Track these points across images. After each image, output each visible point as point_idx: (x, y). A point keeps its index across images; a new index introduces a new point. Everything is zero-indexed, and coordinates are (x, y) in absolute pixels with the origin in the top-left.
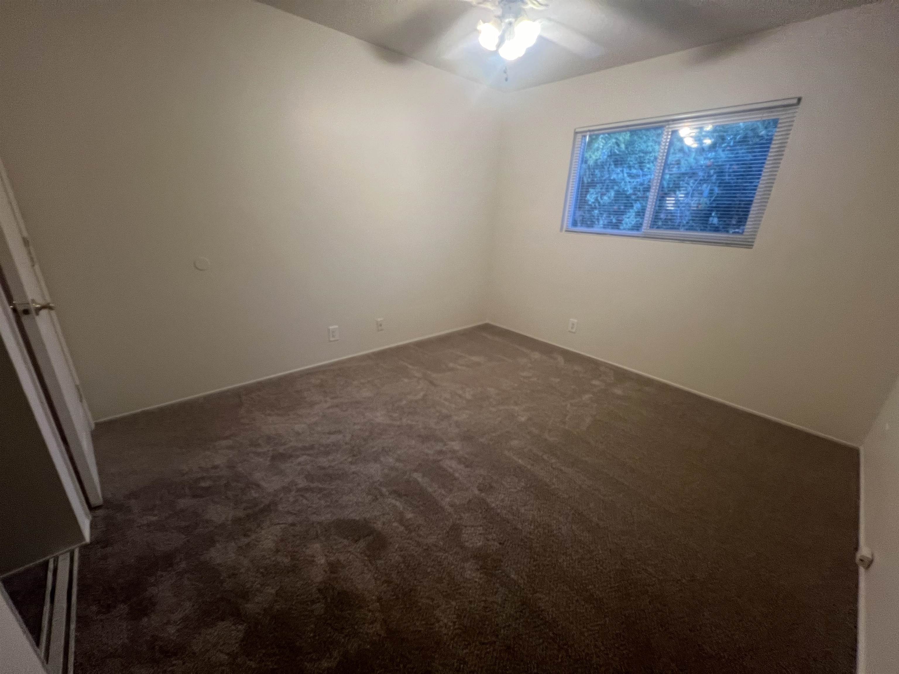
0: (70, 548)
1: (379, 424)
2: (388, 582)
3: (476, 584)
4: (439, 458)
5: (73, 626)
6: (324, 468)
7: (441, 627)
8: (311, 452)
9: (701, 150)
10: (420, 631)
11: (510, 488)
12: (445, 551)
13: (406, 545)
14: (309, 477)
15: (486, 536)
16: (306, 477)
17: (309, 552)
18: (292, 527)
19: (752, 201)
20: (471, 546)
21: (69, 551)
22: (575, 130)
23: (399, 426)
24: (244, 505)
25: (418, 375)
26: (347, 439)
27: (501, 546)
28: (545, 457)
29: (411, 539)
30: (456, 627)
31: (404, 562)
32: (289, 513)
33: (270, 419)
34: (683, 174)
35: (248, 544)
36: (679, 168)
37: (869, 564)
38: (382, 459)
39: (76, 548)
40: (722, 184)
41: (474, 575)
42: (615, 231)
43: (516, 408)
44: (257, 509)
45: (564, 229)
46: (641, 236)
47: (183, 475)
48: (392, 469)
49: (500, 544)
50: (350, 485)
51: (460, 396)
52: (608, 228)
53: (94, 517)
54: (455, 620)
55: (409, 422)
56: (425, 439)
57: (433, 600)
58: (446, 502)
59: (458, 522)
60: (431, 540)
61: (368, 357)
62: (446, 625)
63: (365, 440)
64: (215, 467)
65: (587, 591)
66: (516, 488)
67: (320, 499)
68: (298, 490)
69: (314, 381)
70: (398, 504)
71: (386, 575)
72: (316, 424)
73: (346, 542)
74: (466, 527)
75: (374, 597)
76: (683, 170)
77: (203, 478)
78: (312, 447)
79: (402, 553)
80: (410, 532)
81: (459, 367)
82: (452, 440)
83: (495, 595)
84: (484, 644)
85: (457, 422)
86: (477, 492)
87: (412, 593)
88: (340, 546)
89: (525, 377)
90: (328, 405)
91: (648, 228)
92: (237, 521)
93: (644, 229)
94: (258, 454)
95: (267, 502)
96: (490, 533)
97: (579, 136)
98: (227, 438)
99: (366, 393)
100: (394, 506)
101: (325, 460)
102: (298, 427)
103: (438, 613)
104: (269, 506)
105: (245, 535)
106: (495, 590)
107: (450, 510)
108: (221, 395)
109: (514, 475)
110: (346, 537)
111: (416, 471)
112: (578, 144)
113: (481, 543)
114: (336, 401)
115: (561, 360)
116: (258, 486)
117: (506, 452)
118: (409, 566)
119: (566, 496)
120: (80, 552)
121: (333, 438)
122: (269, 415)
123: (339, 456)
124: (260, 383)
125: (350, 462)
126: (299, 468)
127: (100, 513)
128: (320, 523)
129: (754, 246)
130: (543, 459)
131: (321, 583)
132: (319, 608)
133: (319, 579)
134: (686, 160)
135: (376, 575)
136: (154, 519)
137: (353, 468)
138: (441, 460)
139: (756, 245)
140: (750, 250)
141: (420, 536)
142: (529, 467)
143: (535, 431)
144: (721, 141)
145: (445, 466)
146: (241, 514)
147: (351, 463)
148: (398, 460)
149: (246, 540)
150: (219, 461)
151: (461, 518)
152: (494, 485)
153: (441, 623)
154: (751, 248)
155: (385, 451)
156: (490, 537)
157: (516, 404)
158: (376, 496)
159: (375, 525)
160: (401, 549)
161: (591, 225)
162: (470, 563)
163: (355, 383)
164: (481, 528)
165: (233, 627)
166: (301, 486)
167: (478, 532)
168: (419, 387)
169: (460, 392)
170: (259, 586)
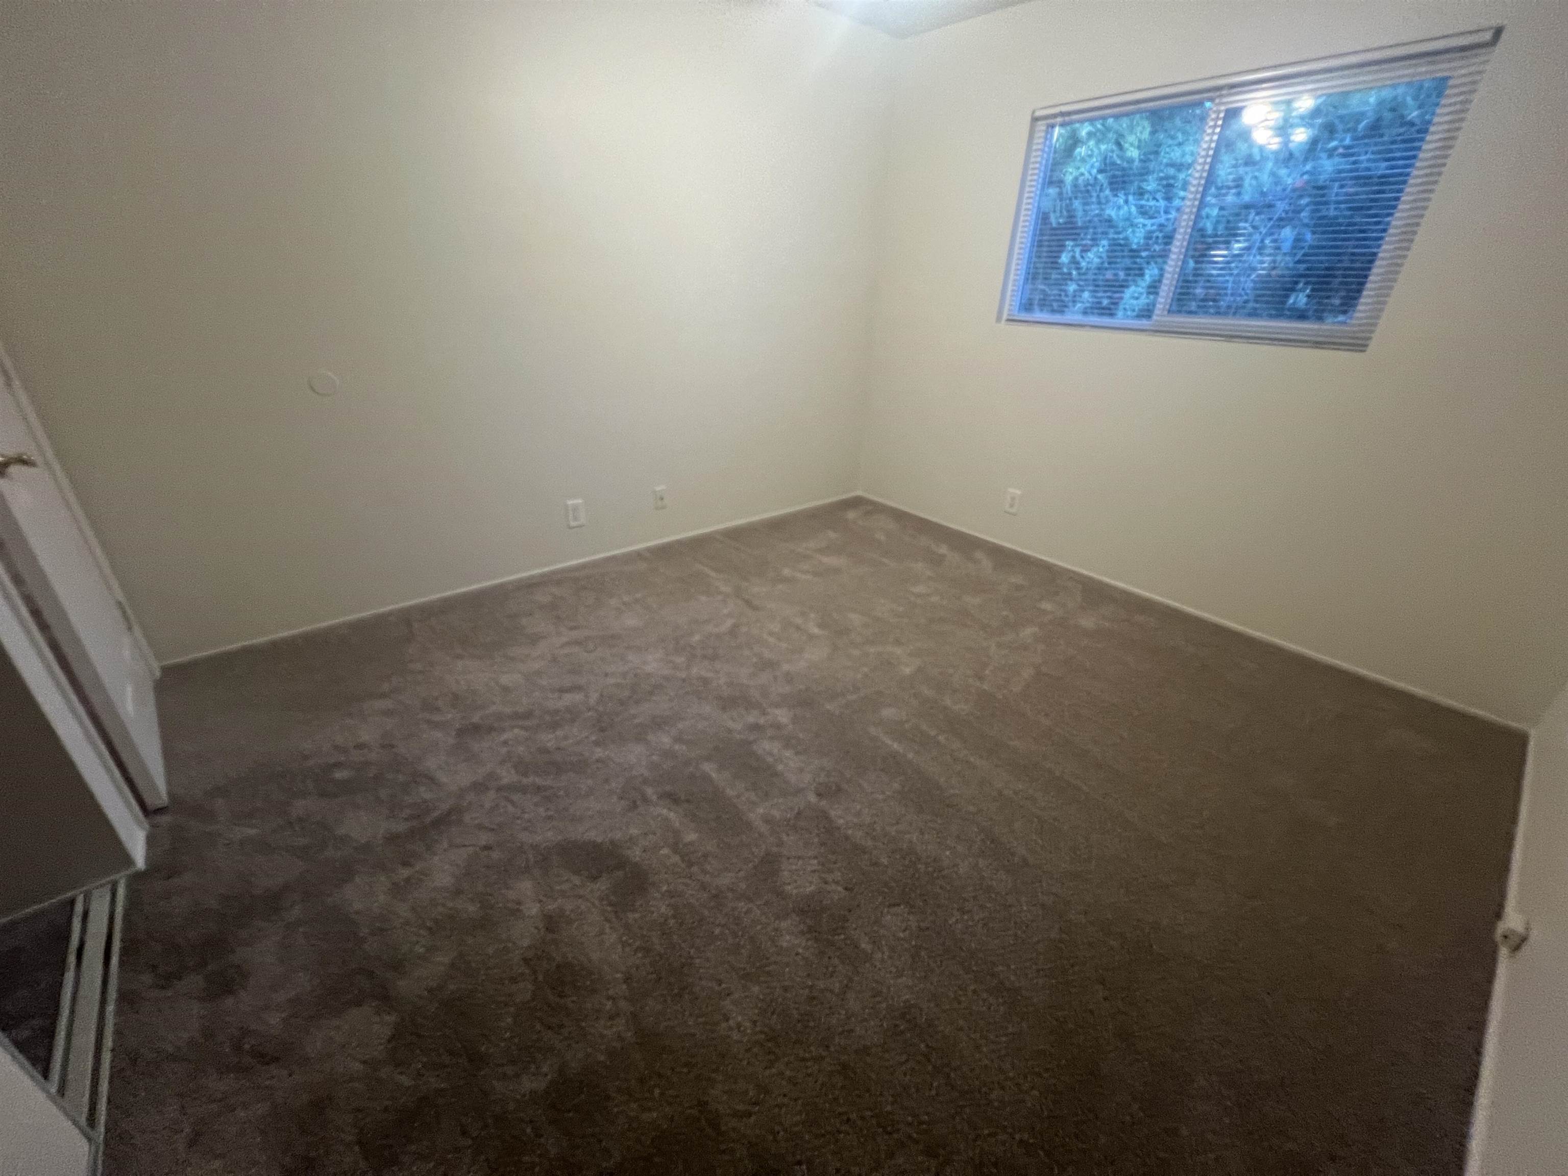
0: (112, 878)
1: (649, 675)
2: (647, 950)
3: (798, 958)
4: (751, 738)
5: (111, 1008)
6: (547, 752)
7: (730, 1029)
8: (527, 723)
9: (1287, 158)
10: (694, 1035)
11: (872, 793)
12: (750, 900)
13: (681, 887)
14: (522, 767)
15: (823, 875)
16: (515, 767)
17: (511, 895)
18: (486, 853)
19: (1375, 254)
20: (795, 891)
21: (109, 882)
22: (1034, 112)
23: (684, 680)
24: (407, 812)
25: (725, 589)
26: (593, 700)
27: (847, 893)
28: (941, 738)
29: (690, 877)
30: (758, 1029)
31: (674, 917)
32: (480, 827)
33: (460, 664)
34: (1247, 207)
35: (408, 880)
36: (1239, 194)
37: (1518, 943)
38: (650, 737)
39: (121, 878)
40: (1321, 224)
41: (796, 942)
42: (1106, 321)
43: (898, 651)
44: (428, 820)
45: (1005, 317)
46: (1152, 328)
47: (306, 758)
48: (668, 754)
49: (846, 889)
50: (590, 782)
51: (798, 628)
52: (1093, 313)
53: (153, 826)
54: (755, 1018)
55: (703, 673)
56: (728, 703)
57: (720, 982)
58: (756, 815)
59: (775, 849)
60: (725, 880)
61: (639, 556)
62: (739, 1026)
63: (622, 703)
64: (360, 746)
65: (993, 975)
66: (883, 793)
67: (536, 805)
68: (499, 789)
69: (542, 597)
70: (672, 815)
71: (643, 936)
72: (539, 673)
73: (576, 880)
74: (789, 858)
75: (619, 975)
76: (1247, 198)
77: (338, 765)
78: (528, 715)
79: (673, 901)
80: (690, 864)
81: (798, 575)
82: (777, 706)
83: (832, 976)
84: (804, 1060)
85: (788, 673)
86: (812, 798)
87: (685, 970)
88: (565, 887)
89: (919, 596)
90: (564, 639)
91: (1166, 313)
92: (392, 839)
93: (1158, 315)
94: (436, 725)
95: (445, 807)
96: (830, 871)
97: (1041, 126)
98: (383, 696)
99: (631, 621)
100: (667, 819)
101: (551, 736)
102: (505, 680)
103: (727, 1004)
104: (449, 813)
105: (406, 864)
106: (830, 969)
107: (764, 828)
108: (379, 621)
109: (882, 770)
110: (577, 872)
111: (708, 758)
112: (1038, 144)
113: (813, 888)
114: (575, 634)
115: (986, 564)
116: (432, 779)
117: (872, 730)
118: (681, 924)
119: (971, 808)
120: (128, 887)
121: (569, 699)
122: (460, 657)
123: (575, 730)
124: (446, 600)
125: (593, 742)
126: (504, 750)
127: (165, 819)
128: (535, 847)
129: (1369, 347)
130: (938, 743)
131: (529, 947)
132: (524, 991)
133: (526, 943)
134: (1256, 178)
135: (624, 938)
136: (252, 832)
137: (599, 752)
138: (755, 741)
139: (1373, 345)
140: (1362, 354)
141: (705, 872)
142: (910, 756)
143: (927, 691)
144: (1326, 135)
145: (760, 752)
146: (401, 827)
147: (597, 743)
148: (678, 739)
149: (405, 872)
150: (366, 735)
151: (781, 844)
152: (845, 786)
153: (731, 1022)
154: (1364, 351)
155: (659, 723)
156: (830, 878)
157: (898, 642)
158: (634, 802)
159: (629, 852)
160: (671, 894)
161: (1062, 308)
162: (789, 922)
163: (613, 602)
164: (816, 861)
165: (377, 1019)
166: (505, 781)
167: (809, 868)
168: (725, 611)
169: (799, 621)
170: (422, 950)
